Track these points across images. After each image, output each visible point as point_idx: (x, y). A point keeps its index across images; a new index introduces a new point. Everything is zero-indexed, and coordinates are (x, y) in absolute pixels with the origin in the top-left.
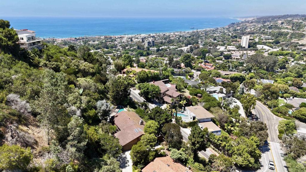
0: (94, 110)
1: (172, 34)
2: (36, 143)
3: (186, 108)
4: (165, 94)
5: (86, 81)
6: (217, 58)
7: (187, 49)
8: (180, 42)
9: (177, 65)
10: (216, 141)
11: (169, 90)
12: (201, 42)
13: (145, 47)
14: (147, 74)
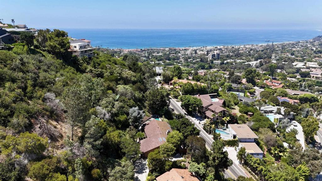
0: (126, 116)
1: (242, 46)
2: (62, 137)
3: (229, 125)
4: (207, 108)
5: (125, 88)
6: (291, 75)
7: (257, 63)
8: (250, 55)
9: (237, 81)
10: (253, 163)
11: (212, 105)
12: (276, 57)
13: (209, 60)
14: (193, 86)
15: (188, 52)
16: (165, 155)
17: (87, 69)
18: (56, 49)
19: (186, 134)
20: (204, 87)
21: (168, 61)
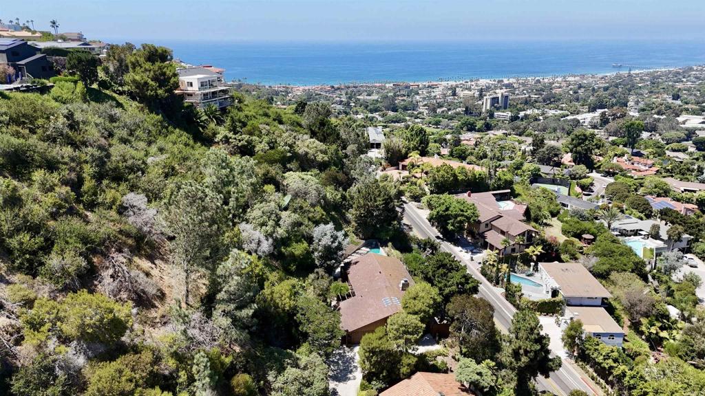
0: (305, 245)
1: (559, 79)
2: (162, 297)
3: (540, 265)
4: (489, 226)
5: (303, 179)
6: (674, 145)
7: (593, 118)
8: (577, 100)
9: (552, 159)
10: (602, 357)
11: (501, 217)
12: (637, 103)
13: (484, 110)
14: (455, 174)
15: (437, 92)
16: (401, 341)
17: (217, 136)
18: (147, 90)
19: (447, 291)
20: (480, 175)
21: (391, 113)
